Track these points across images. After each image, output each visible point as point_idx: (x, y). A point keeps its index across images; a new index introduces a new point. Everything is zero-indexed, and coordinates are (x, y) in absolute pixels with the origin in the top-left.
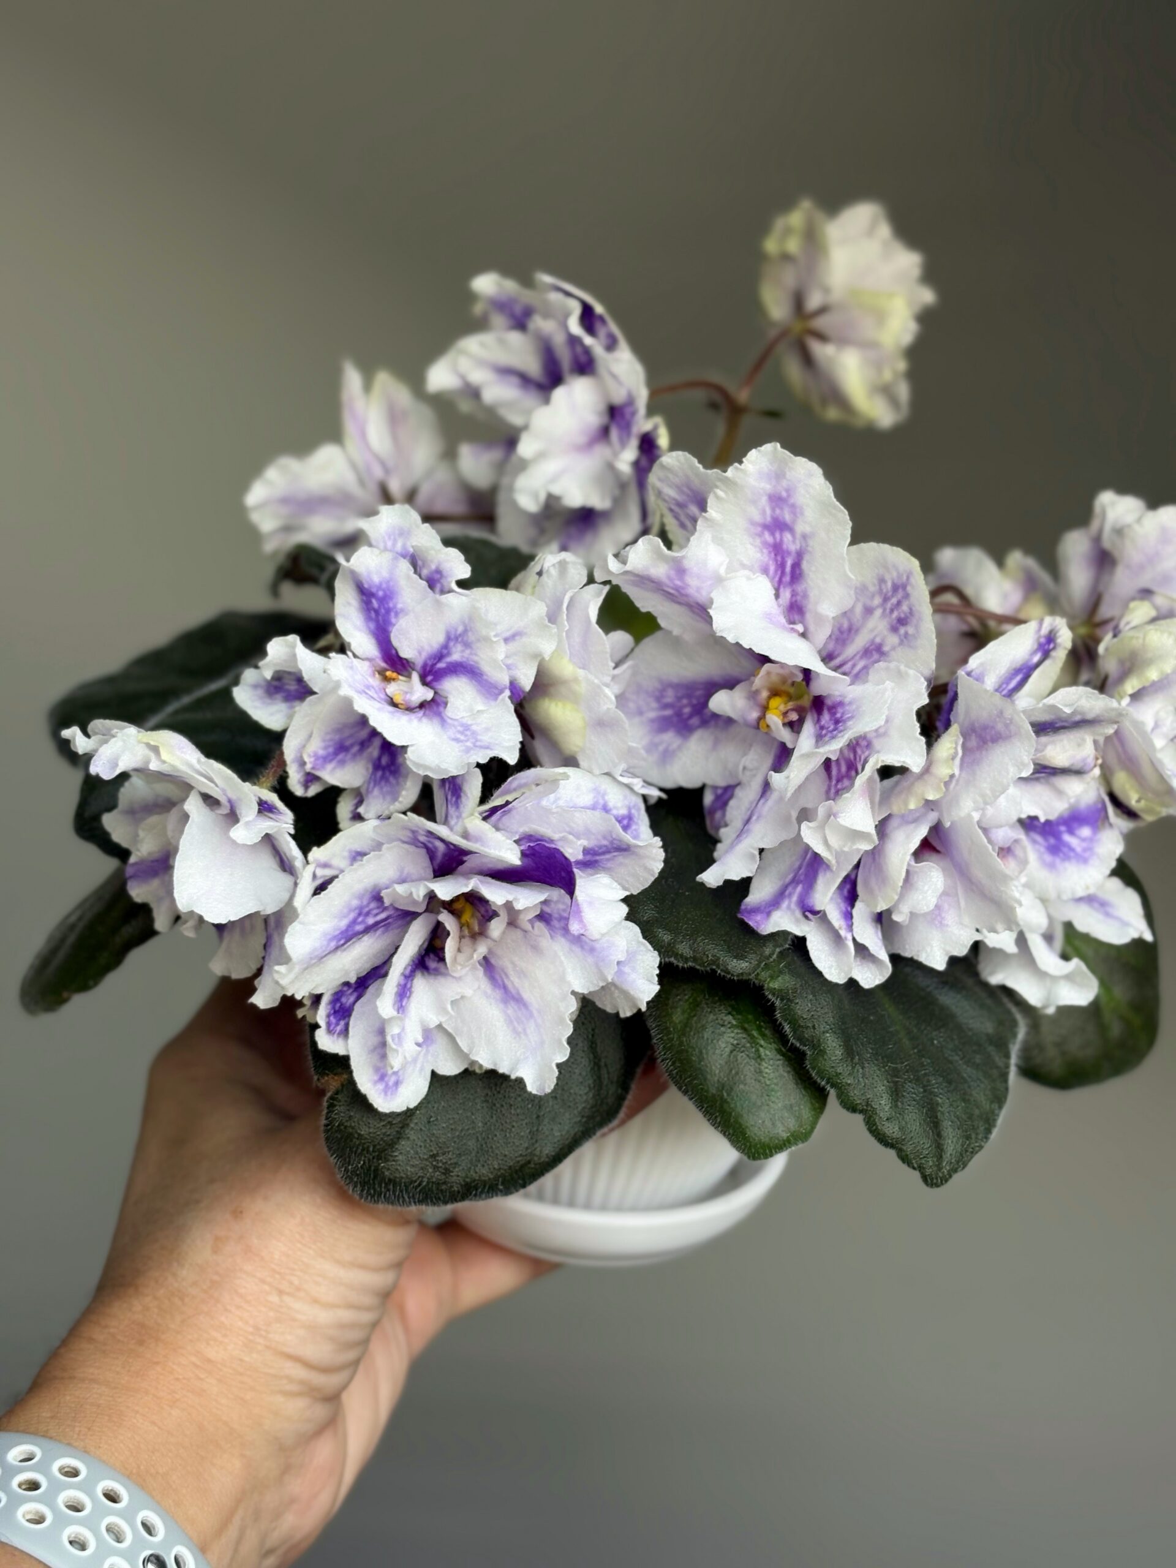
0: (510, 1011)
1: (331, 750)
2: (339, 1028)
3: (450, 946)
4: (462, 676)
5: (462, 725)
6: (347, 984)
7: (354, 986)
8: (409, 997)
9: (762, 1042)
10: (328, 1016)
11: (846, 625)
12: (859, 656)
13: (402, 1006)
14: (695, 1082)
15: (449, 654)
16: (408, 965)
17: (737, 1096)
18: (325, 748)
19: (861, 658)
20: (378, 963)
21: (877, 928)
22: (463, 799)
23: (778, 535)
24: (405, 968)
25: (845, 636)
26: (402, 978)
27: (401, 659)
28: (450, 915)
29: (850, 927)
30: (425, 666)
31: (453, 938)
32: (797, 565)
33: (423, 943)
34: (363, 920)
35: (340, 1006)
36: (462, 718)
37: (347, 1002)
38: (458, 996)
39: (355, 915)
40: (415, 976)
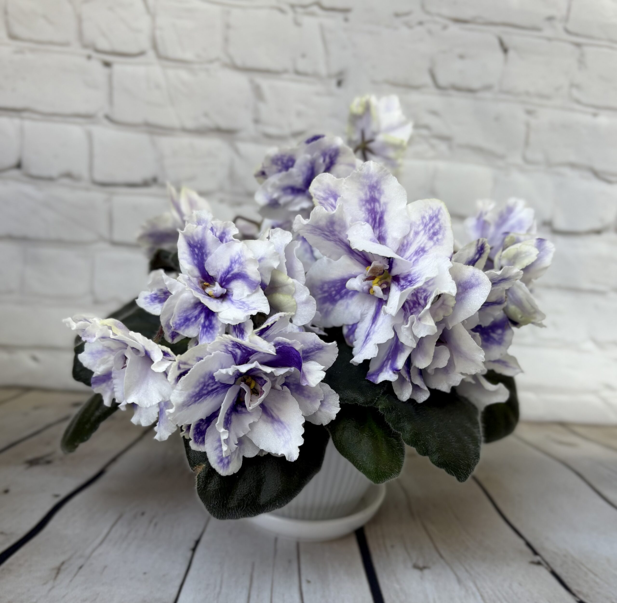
1: (182, 321)
2: (200, 440)
3: (247, 398)
4: (239, 280)
5: (241, 302)
6: (202, 420)
7: (205, 421)
8: (230, 424)
10: (195, 435)
11: (405, 242)
12: (413, 255)
13: (227, 427)
15: (232, 270)
16: (228, 409)
18: (180, 320)
19: (414, 256)
20: (215, 410)
21: (420, 376)
22: (245, 334)
23: (372, 205)
24: (227, 411)
25: (405, 247)
26: (227, 415)
27: (210, 276)
28: (246, 384)
29: (410, 378)
30: (221, 278)
31: (248, 394)
32: (381, 218)
33: (234, 399)
34: (206, 389)
35: (200, 430)
36: (241, 299)
37: (203, 428)
38: (252, 422)
39: (203, 386)
40: (232, 414)
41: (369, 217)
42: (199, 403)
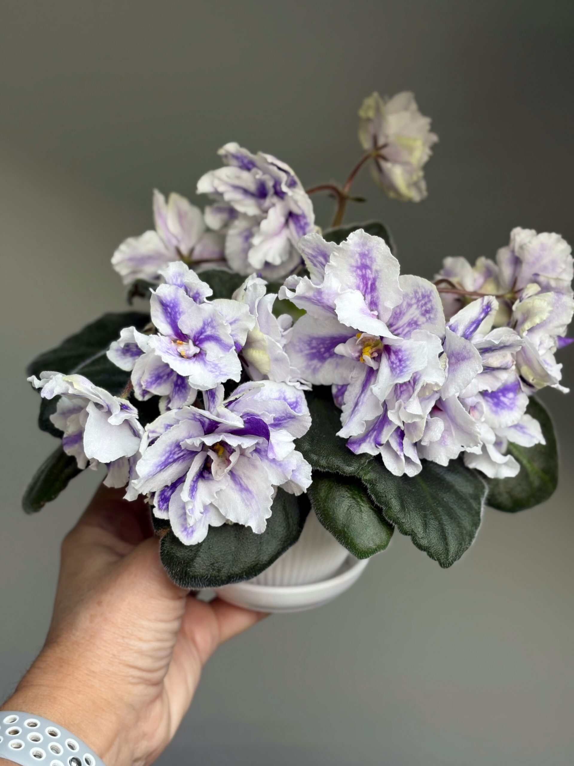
0: (243, 496)
2: (164, 507)
3: (214, 466)
4: (212, 341)
5: (214, 364)
6: (167, 486)
7: (170, 487)
8: (196, 491)
9: (362, 504)
10: (159, 502)
11: (398, 311)
12: (405, 326)
13: (193, 495)
14: (332, 524)
15: (205, 331)
16: (195, 476)
17: (351, 530)
18: (151, 378)
19: (407, 326)
20: (181, 475)
21: (414, 448)
23: (364, 271)
24: (193, 478)
25: (398, 316)
26: (193, 482)
28: (213, 452)
29: (402, 450)
31: (215, 462)
32: (373, 284)
33: (201, 466)
34: (172, 457)
35: (165, 497)
36: (214, 361)
37: (167, 494)
38: (219, 489)
39: (169, 454)
40: (198, 481)
41: (360, 282)
42: (164, 471)
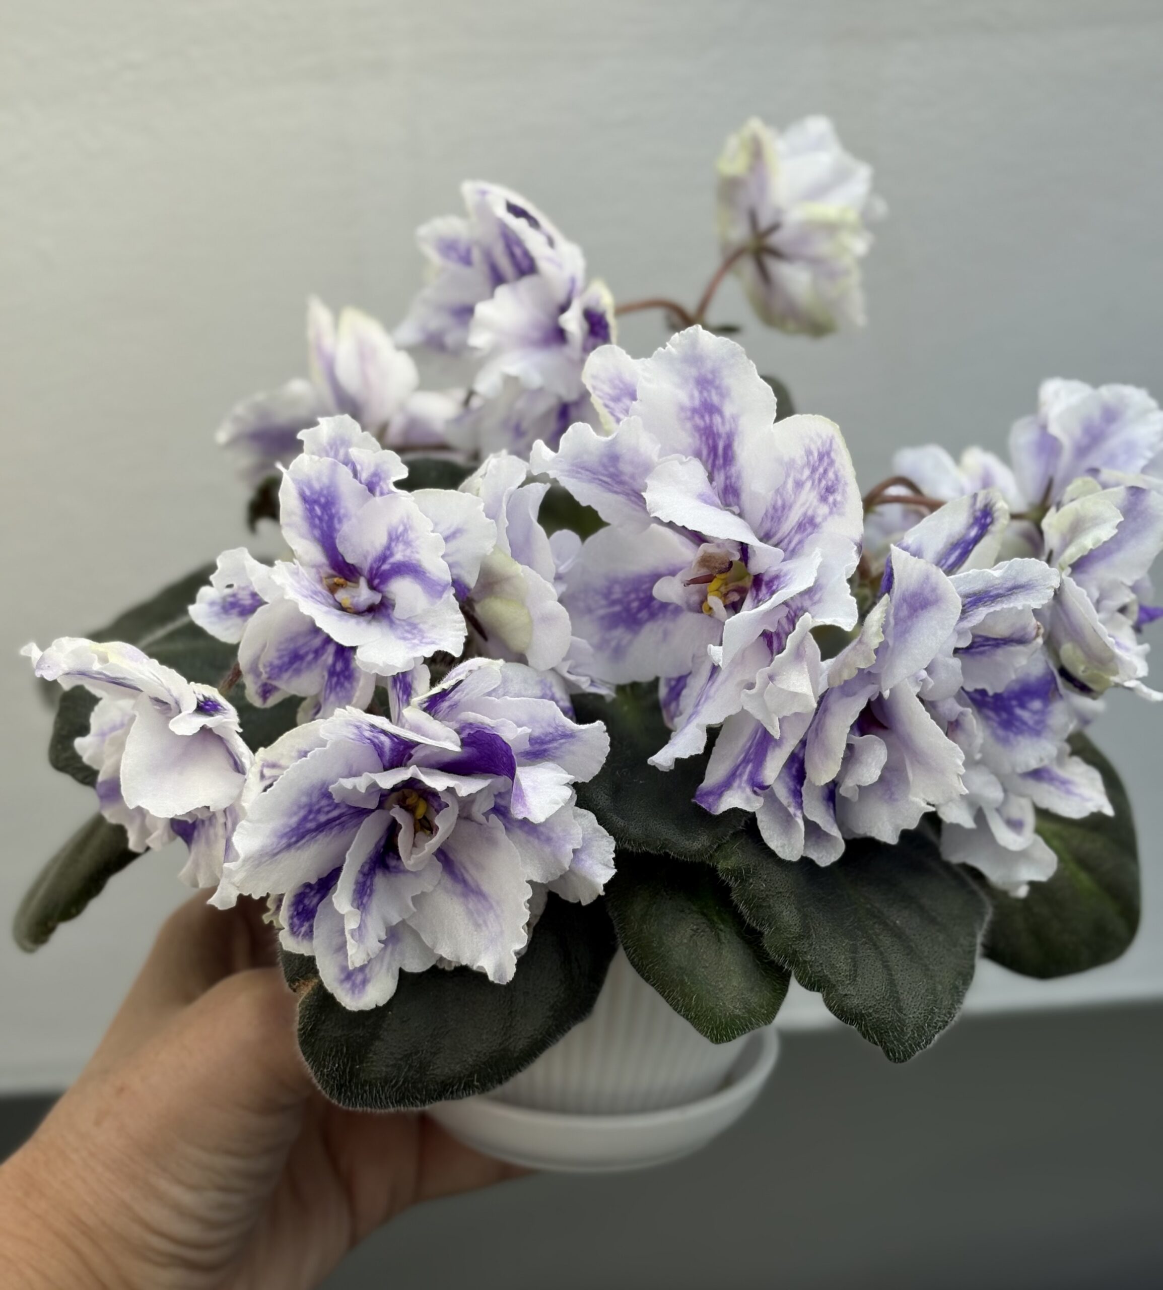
0: (471, 906)
1: (286, 659)
2: (303, 929)
3: (403, 840)
4: (406, 576)
5: (409, 623)
6: (308, 886)
7: (316, 887)
8: (370, 895)
10: (292, 917)
11: (780, 503)
13: (362, 903)
15: (392, 555)
16: (366, 863)
18: (280, 657)
19: (796, 532)
21: (827, 805)
22: (413, 695)
23: (707, 419)
24: (363, 866)
25: (780, 512)
26: (361, 876)
27: (348, 565)
28: (403, 811)
29: (800, 805)
30: (371, 569)
31: (405, 832)
32: (728, 448)
33: (380, 839)
34: (314, 819)
35: (303, 908)
36: (410, 618)
37: (311, 903)
38: (419, 893)
39: (306, 813)
40: (375, 873)
41: (699, 445)
42: (299, 848)
